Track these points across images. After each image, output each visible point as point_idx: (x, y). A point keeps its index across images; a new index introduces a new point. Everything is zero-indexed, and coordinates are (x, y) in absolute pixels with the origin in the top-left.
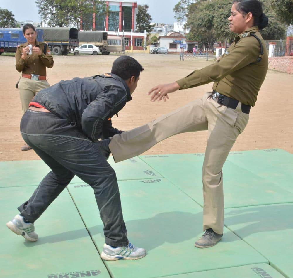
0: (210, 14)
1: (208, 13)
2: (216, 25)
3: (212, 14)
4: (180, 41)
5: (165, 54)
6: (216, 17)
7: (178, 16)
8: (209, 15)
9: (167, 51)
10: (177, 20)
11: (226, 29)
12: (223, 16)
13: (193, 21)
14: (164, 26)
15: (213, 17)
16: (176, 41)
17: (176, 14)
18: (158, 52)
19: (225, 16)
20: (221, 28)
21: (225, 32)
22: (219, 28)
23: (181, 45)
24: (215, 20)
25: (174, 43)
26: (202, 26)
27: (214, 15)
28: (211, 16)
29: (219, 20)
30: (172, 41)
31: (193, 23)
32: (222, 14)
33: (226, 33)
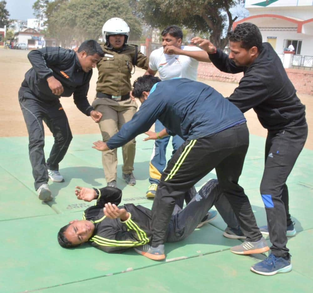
0: (73, 13)
1: (71, 12)
2: (79, 24)
3: (75, 13)
4: (38, 37)
5: (25, 50)
6: (79, 16)
7: (37, 13)
8: (72, 15)
9: (27, 47)
10: (35, 17)
11: (88, 28)
12: (86, 16)
13: (56, 19)
14: (16, 21)
15: (76, 16)
16: (35, 37)
17: (35, 11)
18: (19, 47)
19: (88, 16)
20: (84, 27)
21: (87, 31)
22: (82, 27)
23: (40, 42)
24: (78, 19)
25: (32, 39)
26: (65, 24)
27: (77, 14)
28: (74, 15)
29: (82, 19)
30: (30, 37)
31: (56, 21)
32: (85, 14)
33: (89, 32)
